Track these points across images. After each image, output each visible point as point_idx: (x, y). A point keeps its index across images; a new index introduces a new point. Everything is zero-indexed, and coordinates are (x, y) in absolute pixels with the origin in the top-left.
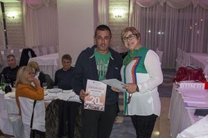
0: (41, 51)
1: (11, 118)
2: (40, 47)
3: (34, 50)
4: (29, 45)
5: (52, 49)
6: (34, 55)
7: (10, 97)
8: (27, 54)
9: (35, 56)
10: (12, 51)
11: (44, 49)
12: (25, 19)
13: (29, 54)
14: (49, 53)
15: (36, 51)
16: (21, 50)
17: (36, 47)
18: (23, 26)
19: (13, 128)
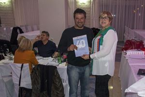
0: (27, 29)
1: (4, 79)
2: (26, 26)
3: (22, 28)
4: (18, 25)
5: (35, 27)
6: (21, 32)
7: (3, 63)
8: (16, 31)
9: (23, 32)
10: (5, 29)
11: (29, 28)
12: (14, 5)
13: (18, 31)
14: (33, 30)
15: (23, 29)
16: (12, 28)
17: (23, 26)
18: (13, 10)
19: (6, 86)
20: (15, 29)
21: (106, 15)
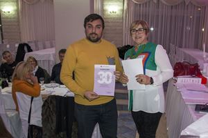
0: (36, 46)
1: (8, 113)
2: (36, 42)
4: (25, 40)
5: (48, 43)
6: (30, 50)
7: (6, 92)
8: (23, 49)
10: (8, 46)
11: (40, 45)
12: (20, 14)
13: (26, 49)
14: (45, 48)
15: (32, 46)
16: (17, 45)
17: (31, 42)
18: (18, 21)
19: (11, 123)
20: (22, 46)
21: (140, 26)
